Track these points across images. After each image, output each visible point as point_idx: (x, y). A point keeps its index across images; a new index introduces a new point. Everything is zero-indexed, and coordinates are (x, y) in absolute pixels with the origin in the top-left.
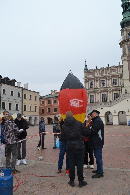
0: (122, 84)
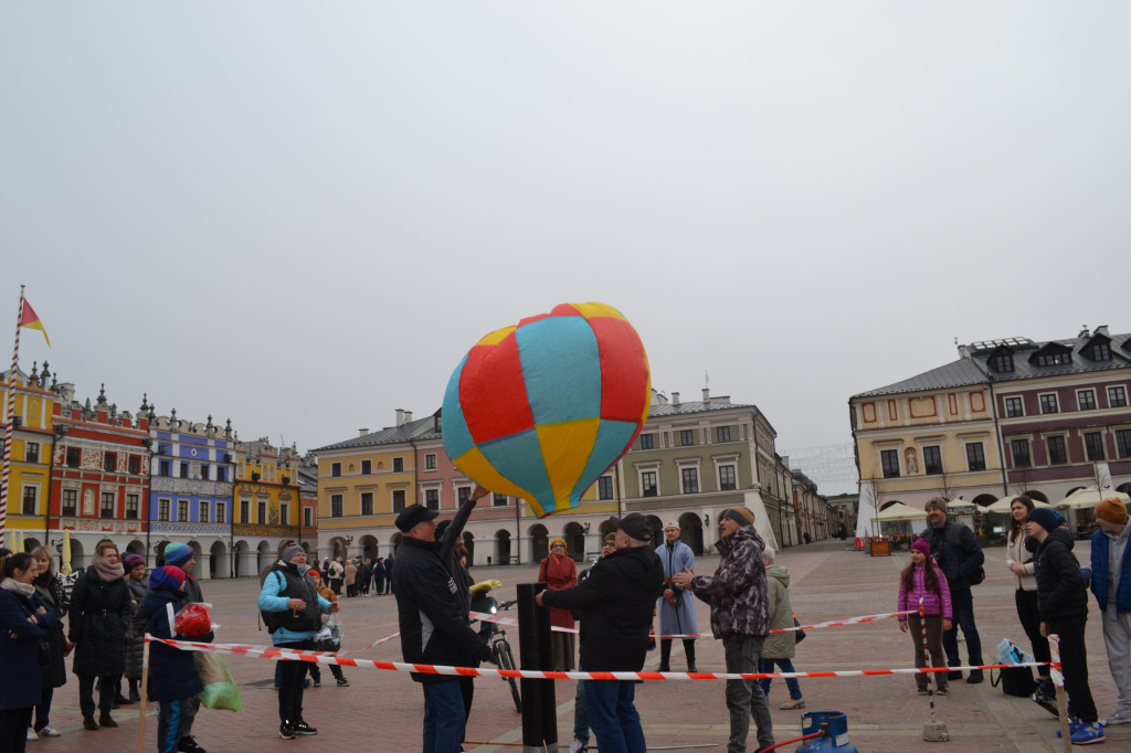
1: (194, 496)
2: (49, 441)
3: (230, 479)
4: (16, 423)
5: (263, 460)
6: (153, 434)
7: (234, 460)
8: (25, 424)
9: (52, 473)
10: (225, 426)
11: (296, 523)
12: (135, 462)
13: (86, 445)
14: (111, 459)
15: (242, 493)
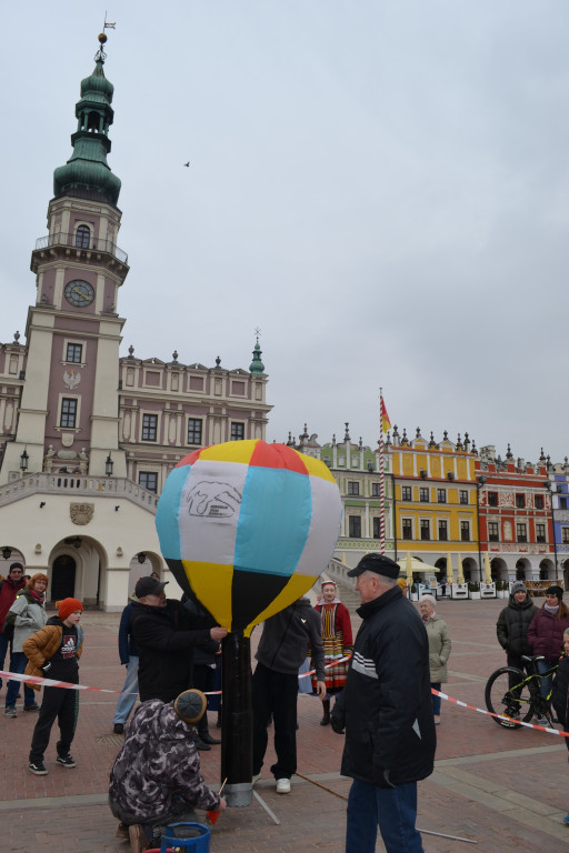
0: (11, 427)
2: (474, 488)
4: (450, 478)
8: (456, 477)
9: (479, 511)
12: (539, 499)
13: (503, 491)
14: (520, 498)
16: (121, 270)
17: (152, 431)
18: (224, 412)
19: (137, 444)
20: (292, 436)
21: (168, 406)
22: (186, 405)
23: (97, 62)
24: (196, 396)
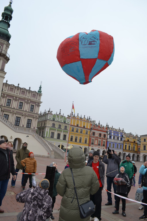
1: (116, 143)
2: (90, 131)
3: (123, 140)
4: (84, 127)
5: (130, 137)
6: (108, 130)
7: (124, 137)
8: (86, 127)
9: (90, 136)
10: (122, 130)
11: (137, 150)
12: (105, 135)
13: (96, 131)
14: (100, 134)
15: (125, 143)
16: (7, 59)
17: (9, 104)
18: (29, 102)
19: (5, 106)
20: (46, 111)
21: (14, 98)
22: (19, 98)
23: (10, 3)
24: (22, 96)
